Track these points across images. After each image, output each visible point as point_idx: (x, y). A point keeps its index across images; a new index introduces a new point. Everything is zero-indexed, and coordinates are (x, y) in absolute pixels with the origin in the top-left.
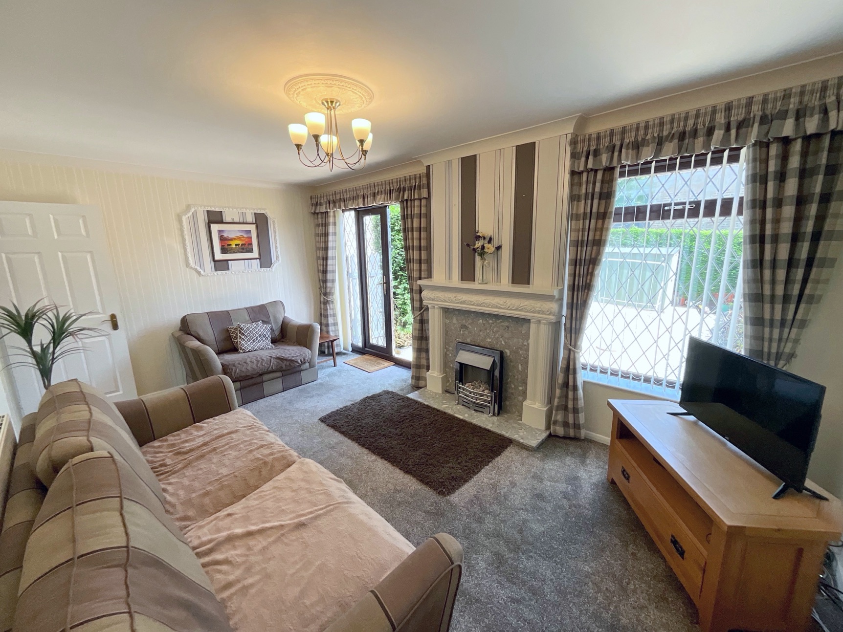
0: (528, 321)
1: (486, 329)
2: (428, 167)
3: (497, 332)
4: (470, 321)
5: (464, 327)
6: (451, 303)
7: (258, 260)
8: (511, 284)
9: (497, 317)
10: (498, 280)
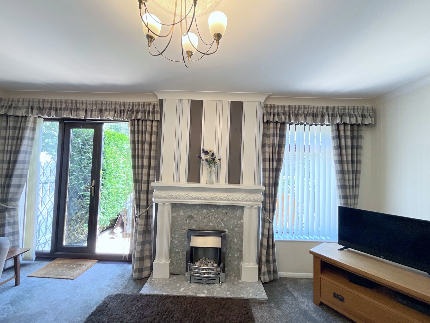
0: (242, 207)
1: (209, 217)
2: (161, 101)
3: (218, 217)
4: (196, 212)
6: (183, 199)
8: (227, 184)
9: (218, 207)
10: (218, 181)
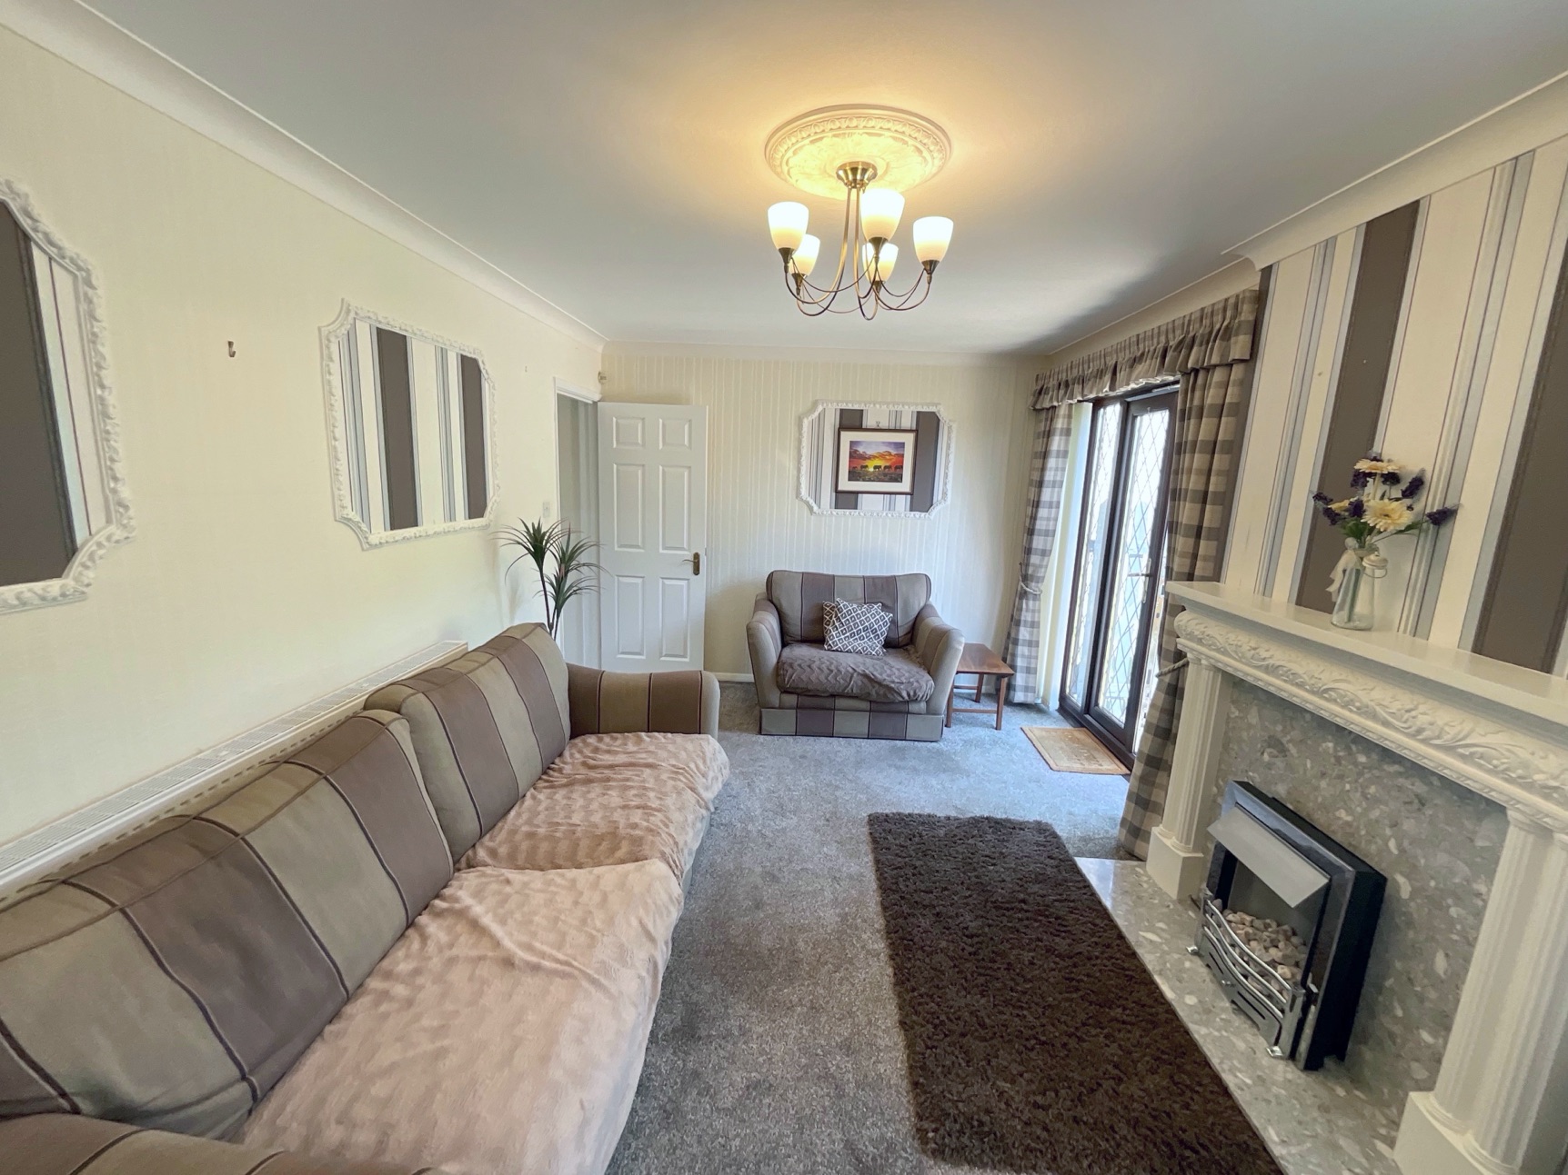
2: (1267, 272)
3: (1377, 800)
4: (1296, 734)
5: (1276, 744)
6: (1240, 661)
7: (909, 496)
8: (1468, 652)
9: (1384, 751)
10: (1420, 625)
